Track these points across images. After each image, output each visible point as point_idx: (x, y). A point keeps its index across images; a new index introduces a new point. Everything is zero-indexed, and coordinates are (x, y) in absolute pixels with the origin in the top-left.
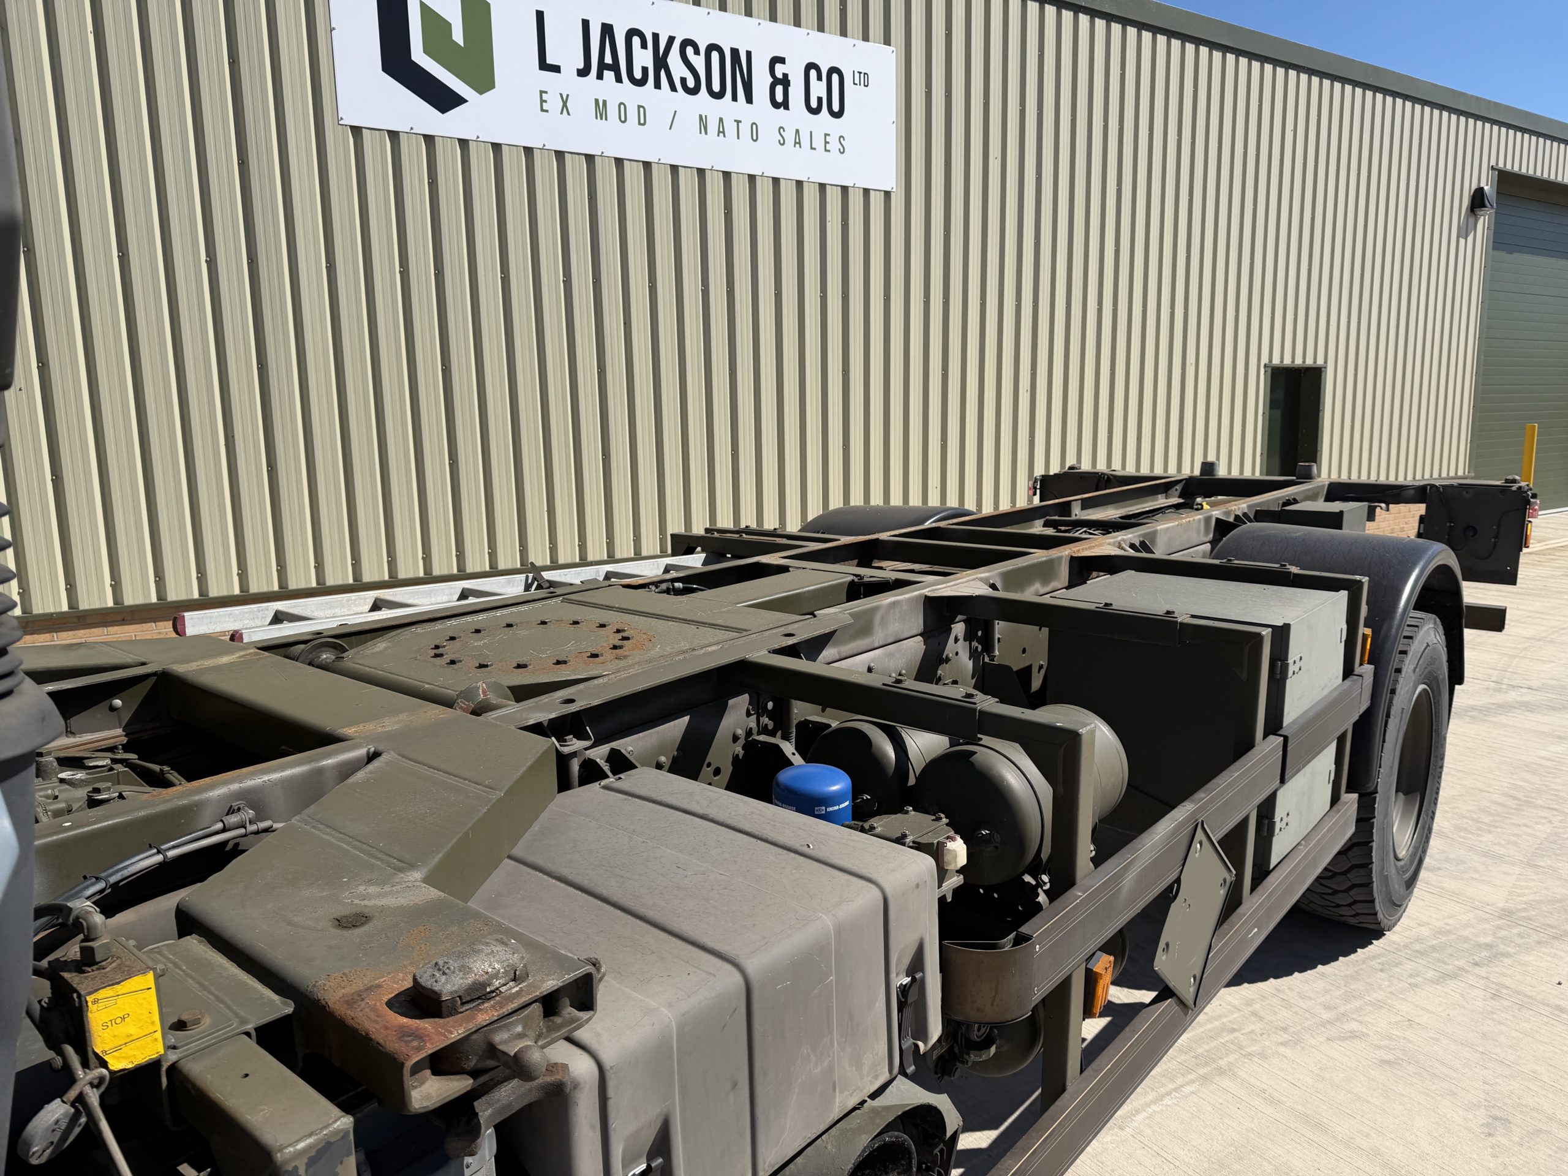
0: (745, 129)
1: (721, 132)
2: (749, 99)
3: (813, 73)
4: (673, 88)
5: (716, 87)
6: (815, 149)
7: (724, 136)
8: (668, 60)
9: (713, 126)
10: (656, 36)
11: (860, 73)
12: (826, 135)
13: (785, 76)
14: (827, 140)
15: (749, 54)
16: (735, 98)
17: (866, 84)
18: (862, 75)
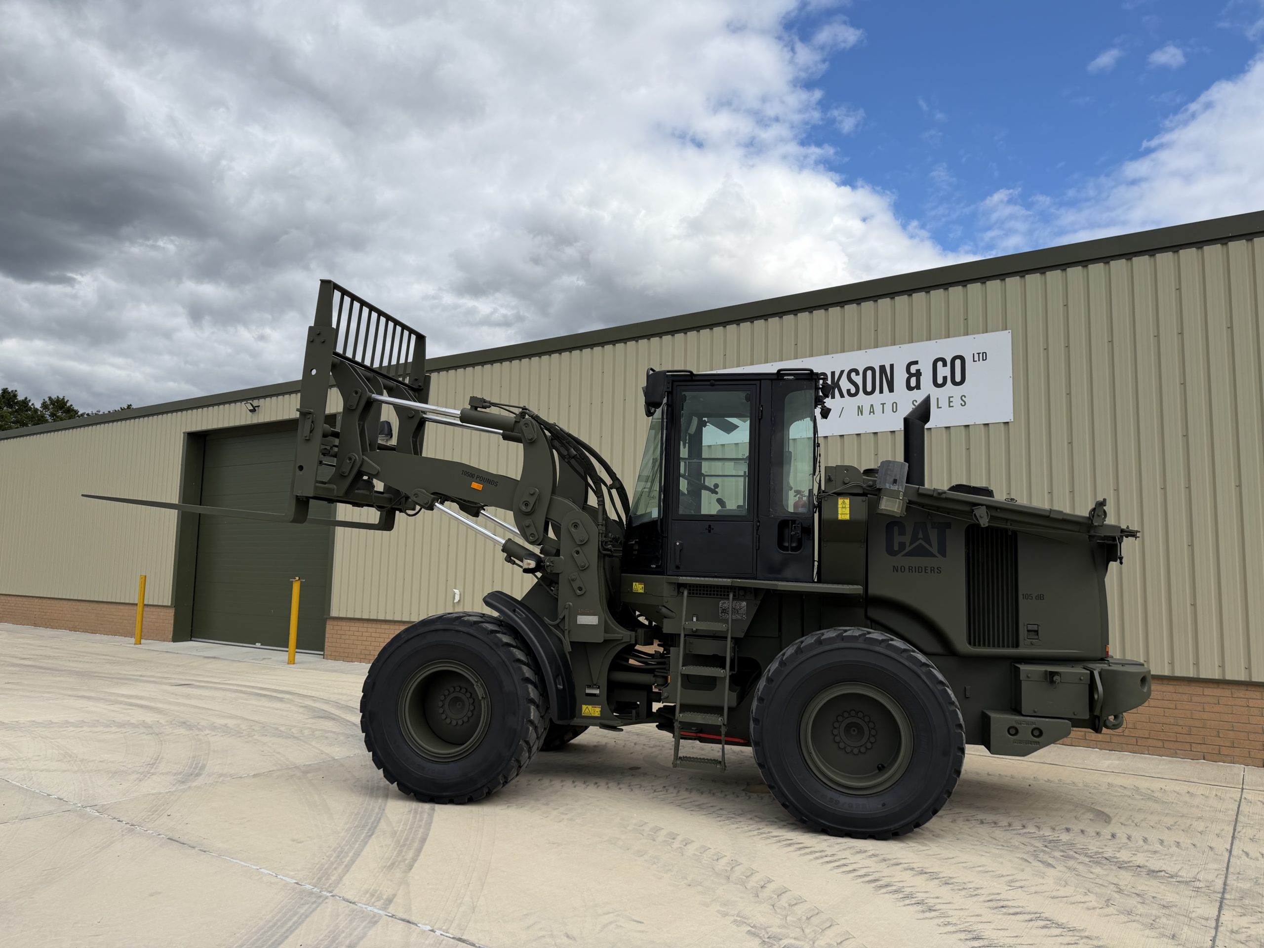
0: (888, 408)
1: (872, 411)
2: (891, 390)
3: (940, 364)
4: (842, 396)
5: (869, 389)
6: (941, 408)
7: (874, 414)
8: (840, 383)
9: (866, 410)
10: (833, 373)
11: (979, 354)
12: (949, 398)
13: (918, 371)
14: (951, 400)
15: (892, 366)
16: (881, 392)
17: (984, 359)
18: (981, 355)
